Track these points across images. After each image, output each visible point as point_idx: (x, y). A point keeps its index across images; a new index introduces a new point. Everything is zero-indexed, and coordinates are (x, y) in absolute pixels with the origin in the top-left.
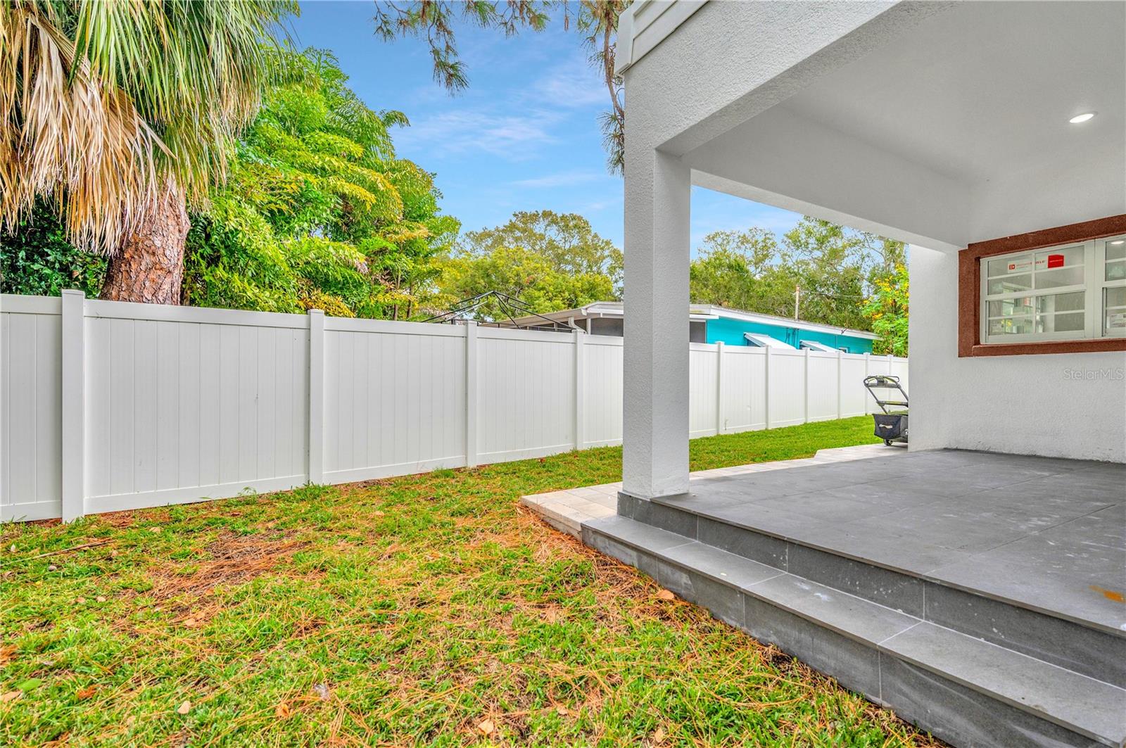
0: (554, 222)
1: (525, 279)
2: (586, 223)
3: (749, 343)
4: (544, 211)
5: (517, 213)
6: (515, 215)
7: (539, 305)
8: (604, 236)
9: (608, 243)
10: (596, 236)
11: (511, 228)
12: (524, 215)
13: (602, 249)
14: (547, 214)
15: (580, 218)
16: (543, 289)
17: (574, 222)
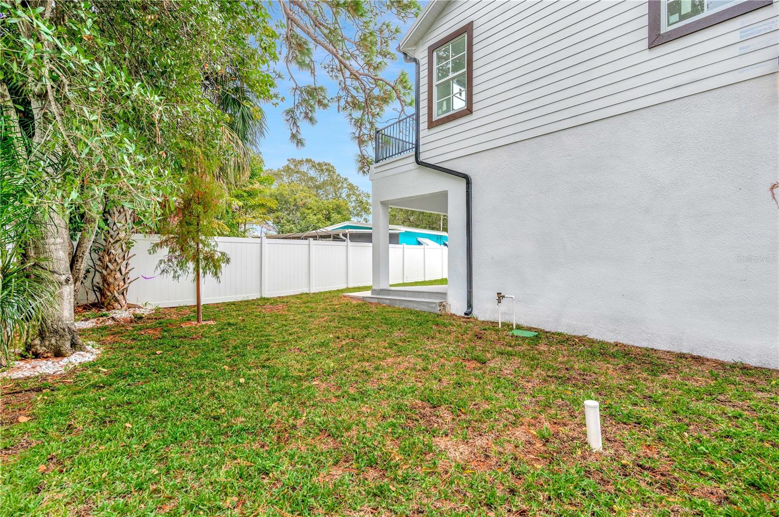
0: (313, 166)
1: (300, 203)
2: (332, 167)
3: (419, 243)
4: (307, 159)
5: (290, 159)
6: (288, 160)
7: (309, 218)
8: (343, 176)
9: (346, 179)
10: (339, 175)
11: (287, 170)
12: (294, 161)
13: (342, 183)
14: (308, 161)
15: (329, 164)
16: (310, 208)
17: (326, 167)
